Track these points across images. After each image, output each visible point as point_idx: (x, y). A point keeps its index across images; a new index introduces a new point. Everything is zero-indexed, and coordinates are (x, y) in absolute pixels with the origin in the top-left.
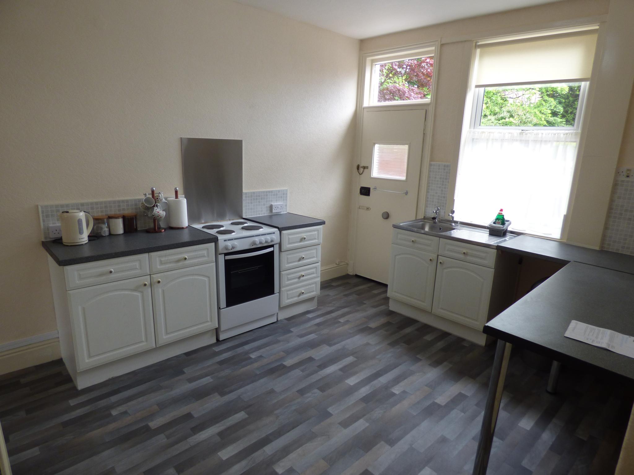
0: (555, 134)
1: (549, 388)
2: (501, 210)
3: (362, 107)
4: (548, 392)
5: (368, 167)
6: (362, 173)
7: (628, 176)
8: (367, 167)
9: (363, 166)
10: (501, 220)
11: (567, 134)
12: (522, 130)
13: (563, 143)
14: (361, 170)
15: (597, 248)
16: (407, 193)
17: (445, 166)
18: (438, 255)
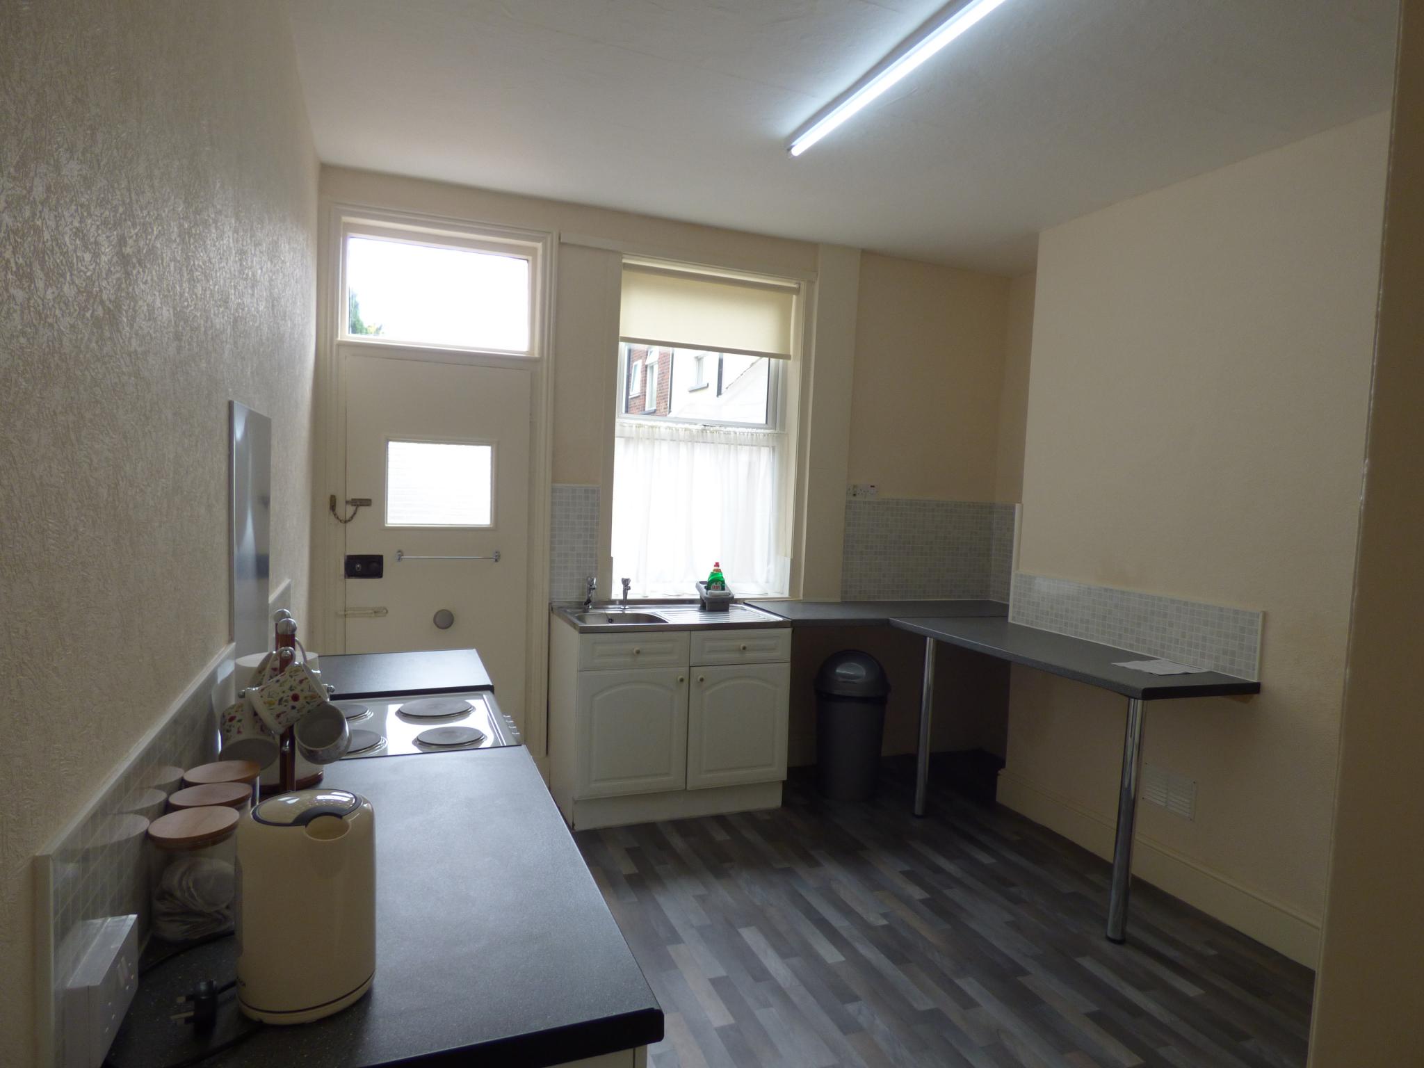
0: (752, 434)
1: (918, 809)
2: (717, 565)
3: (335, 343)
4: (918, 817)
5: (370, 500)
6: (352, 517)
7: (854, 495)
8: (366, 503)
9: (353, 500)
10: (716, 581)
11: (768, 434)
12: (705, 426)
13: (748, 447)
14: (345, 510)
15: (839, 600)
16: (499, 556)
17: (586, 491)
18: (690, 667)
